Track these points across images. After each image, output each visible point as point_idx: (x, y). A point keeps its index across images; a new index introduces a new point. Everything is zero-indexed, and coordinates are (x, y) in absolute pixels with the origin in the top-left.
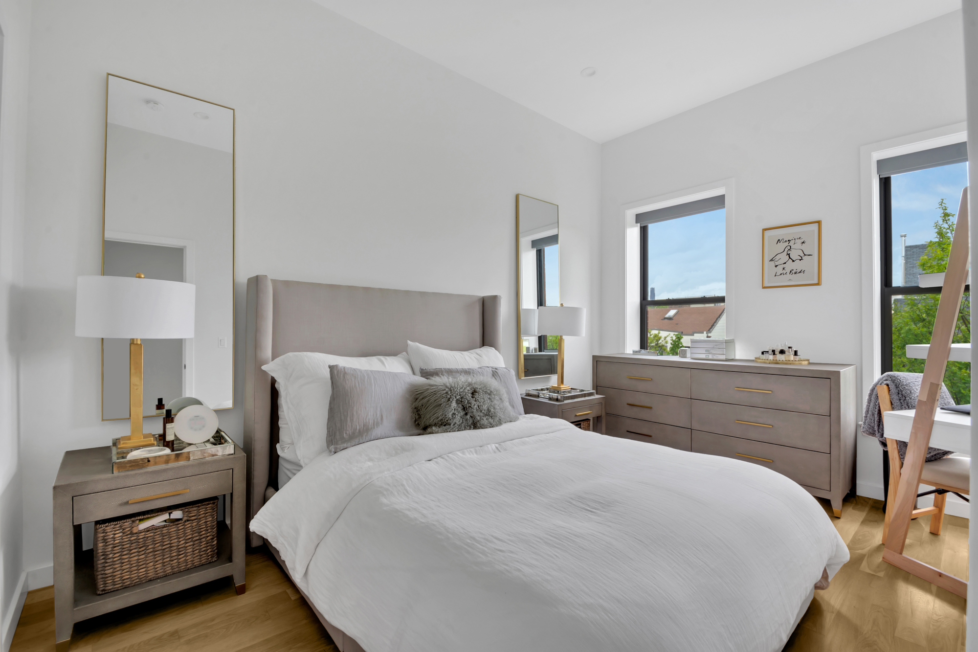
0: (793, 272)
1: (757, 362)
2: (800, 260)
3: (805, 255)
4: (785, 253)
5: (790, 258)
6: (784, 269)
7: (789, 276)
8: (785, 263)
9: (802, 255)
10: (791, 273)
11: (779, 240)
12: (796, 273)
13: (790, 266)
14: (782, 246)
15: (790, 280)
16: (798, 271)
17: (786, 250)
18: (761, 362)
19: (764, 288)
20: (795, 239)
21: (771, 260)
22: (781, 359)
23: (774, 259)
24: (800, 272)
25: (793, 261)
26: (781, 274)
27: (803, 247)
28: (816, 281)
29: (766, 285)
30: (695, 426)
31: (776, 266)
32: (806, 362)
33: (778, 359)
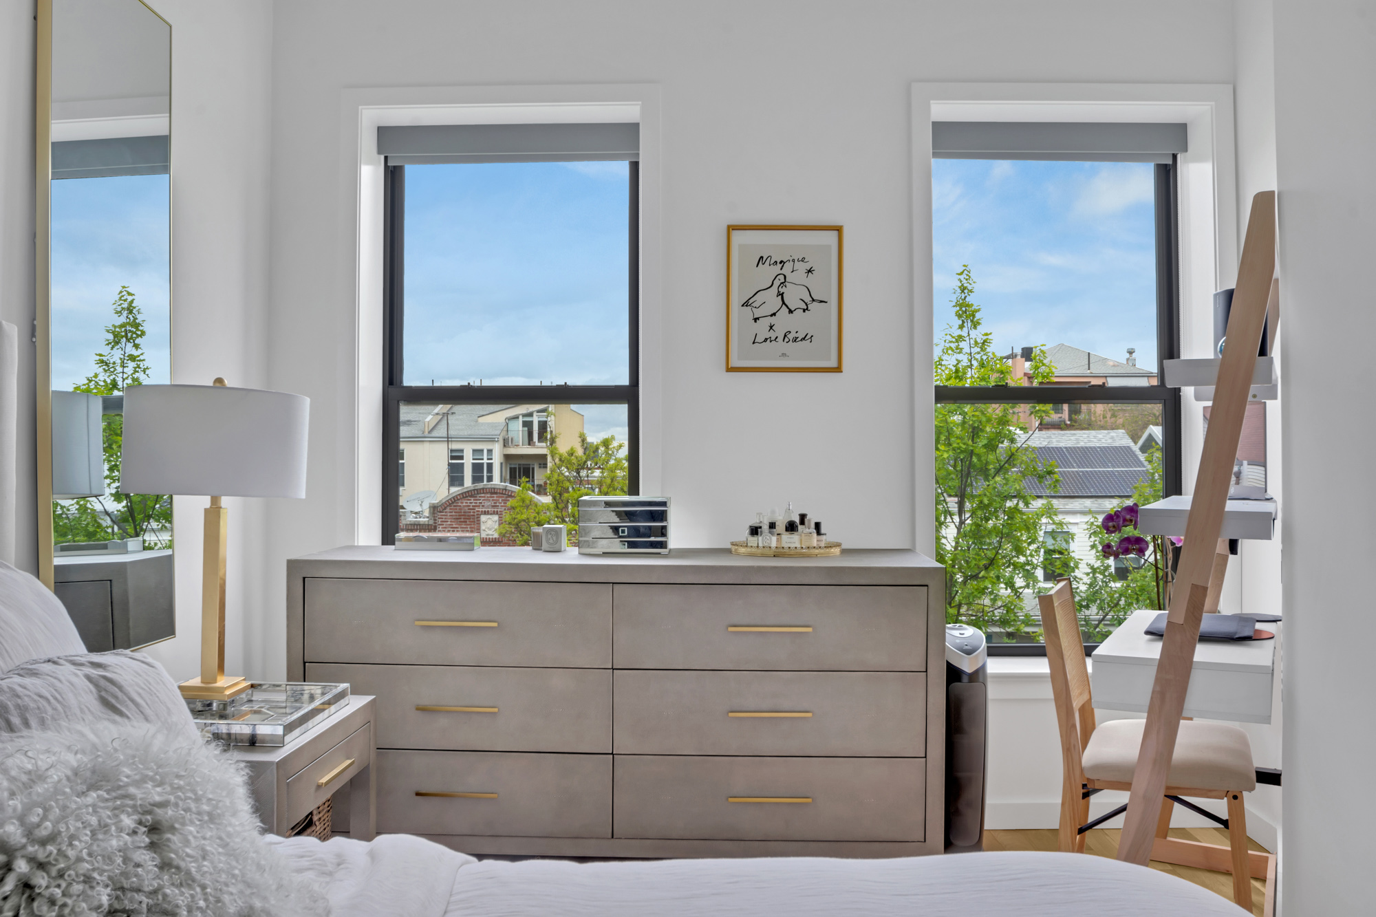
0: (791, 336)
1: (738, 554)
2: (804, 311)
3: (813, 300)
4: (774, 290)
5: (784, 303)
6: (771, 327)
7: (781, 346)
8: (774, 314)
9: (808, 299)
10: (786, 340)
11: (762, 257)
12: (795, 340)
13: (784, 322)
14: (769, 272)
15: (784, 355)
16: (801, 336)
17: (777, 283)
18: (752, 555)
19: (730, 369)
20: (793, 261)
21: (746, 304)
22: (792, 546)
23: (751, 301)
24: (804, 339)
25: (791, 312)
26: (766, 339)
27: (811, 281)
28: (833, 363)
29: (735, 362)
30: (625, 743)
31: (756, 320)
32: (837, 551)
33: (786, 546)
